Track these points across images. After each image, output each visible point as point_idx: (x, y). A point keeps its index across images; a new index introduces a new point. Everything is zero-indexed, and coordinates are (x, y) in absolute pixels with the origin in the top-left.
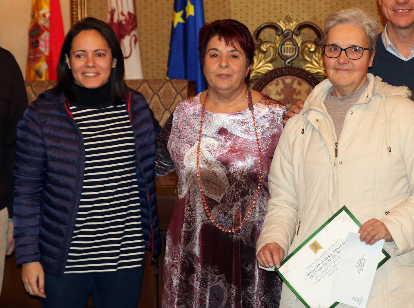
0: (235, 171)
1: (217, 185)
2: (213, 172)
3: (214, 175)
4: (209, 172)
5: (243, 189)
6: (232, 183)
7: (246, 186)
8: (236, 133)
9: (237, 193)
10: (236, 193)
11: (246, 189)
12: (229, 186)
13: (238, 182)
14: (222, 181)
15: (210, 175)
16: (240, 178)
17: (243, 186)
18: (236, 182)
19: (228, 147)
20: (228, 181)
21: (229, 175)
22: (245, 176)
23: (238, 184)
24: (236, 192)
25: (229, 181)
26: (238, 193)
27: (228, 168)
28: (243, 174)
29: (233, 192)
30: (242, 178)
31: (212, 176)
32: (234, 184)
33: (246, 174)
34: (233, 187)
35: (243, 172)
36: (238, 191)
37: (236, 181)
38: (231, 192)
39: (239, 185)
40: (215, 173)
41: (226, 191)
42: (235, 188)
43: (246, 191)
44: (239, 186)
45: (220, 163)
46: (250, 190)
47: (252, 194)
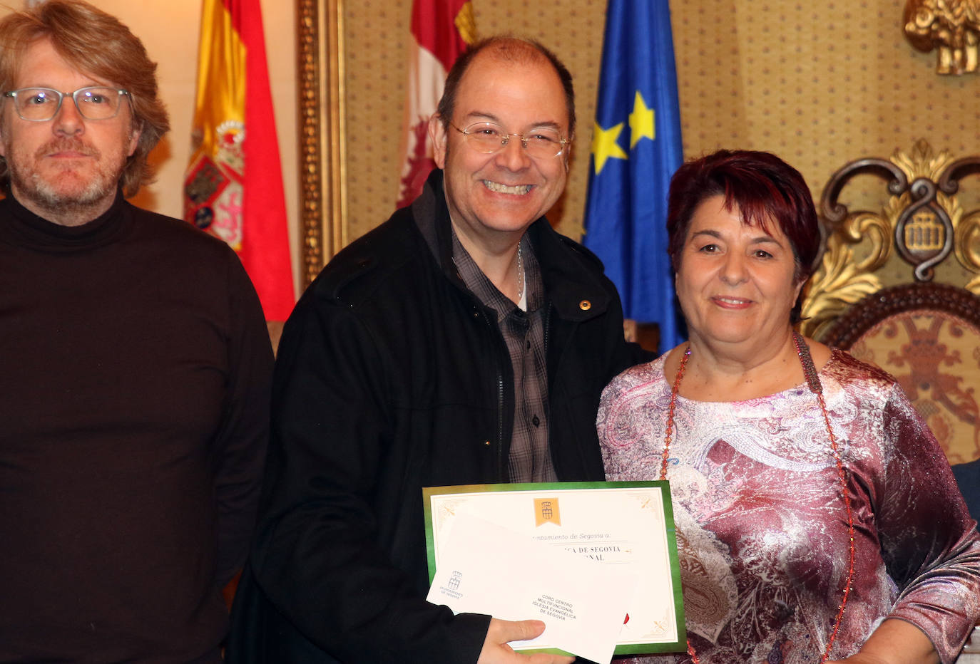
0: (755, 558)
1: (706, 597)
2: (696, 562)
3: (698, 569)
4: (685, 561)
5: (777, 608)
6: (746, 592)
7: (785, 598)
8: (757, 454)
9: (761, 616)
10: (758, 618)
11: (787, 607)
12: (740, 599)
13: (763, 587)
14: (721, 585)
15: (687, 569)
16: (769, 577)
17: (778, 598)
18: (756, 589)
19: (734, 492)
20: (735, 585)
21: (737, 569)
22: (781, 573)
23: (763, 594)
24: (758, 613)
25: (738, 586)
26: (765, 618)
27: (734, 552)
28: (777, 568)
29: (750, 614)
30: (775, 576)
31: (693, 571)
32: (753, 595)
33: (784, 565)
34: (751, 600)
35: (776, 560)
36: (764, 611)
37: (757, 586)
38: (744, 615)
39: (766, 595)
40: (700, 564)
41: (731, 613)
42: (757, 605)
43: (786, 611)
44: (766, 599)
45: (714, 536)
46: (797, 609)
47: (802, 621)
